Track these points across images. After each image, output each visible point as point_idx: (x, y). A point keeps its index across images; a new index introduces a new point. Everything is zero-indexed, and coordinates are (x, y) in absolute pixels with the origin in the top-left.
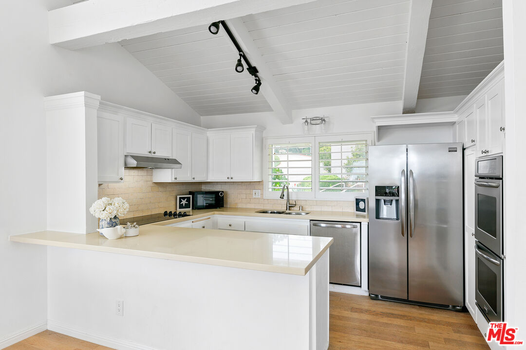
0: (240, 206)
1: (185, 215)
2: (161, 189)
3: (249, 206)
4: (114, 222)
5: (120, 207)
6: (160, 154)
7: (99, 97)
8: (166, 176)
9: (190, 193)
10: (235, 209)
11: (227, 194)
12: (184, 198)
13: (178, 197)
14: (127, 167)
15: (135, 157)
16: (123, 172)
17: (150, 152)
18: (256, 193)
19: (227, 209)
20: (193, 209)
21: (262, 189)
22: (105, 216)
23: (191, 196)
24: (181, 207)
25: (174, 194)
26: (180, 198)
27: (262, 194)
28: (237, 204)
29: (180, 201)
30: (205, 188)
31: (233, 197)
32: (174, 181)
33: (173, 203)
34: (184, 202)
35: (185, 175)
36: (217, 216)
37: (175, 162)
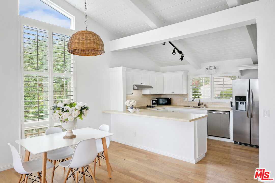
0: (178, 104)
1: (155, 107)
2: (145, 97)
3: (182, 104)
4: (132, 107)
5: (134, 103)
6: (145, 84)
7: (126, 68)
8: (147, 92)
9: (157, 99)
10: (176, 105)
11: (172, 99)
12: (154, 101)
13: (152, 100)
14: (134, 89)
15: (137, 86)
16: (133, 91)
17: (141, 84)
18: (185, 99)
19: (172, 105)
20: (158, 105)
21: (187, 97)
22: (129, 105)
23: (157, 100)
24: (153, 104)
25: (150, 99)
26: (153, 101)
27: (188, 99)
28: (176, 103)
29: (153, 102)
30: (162, 97)
31: (175, 100)
32: (150, 94)
33: (150, 102)
34: (154, 102)
35: (155, 92)
36: (168, 108)
37: (150, 87)
